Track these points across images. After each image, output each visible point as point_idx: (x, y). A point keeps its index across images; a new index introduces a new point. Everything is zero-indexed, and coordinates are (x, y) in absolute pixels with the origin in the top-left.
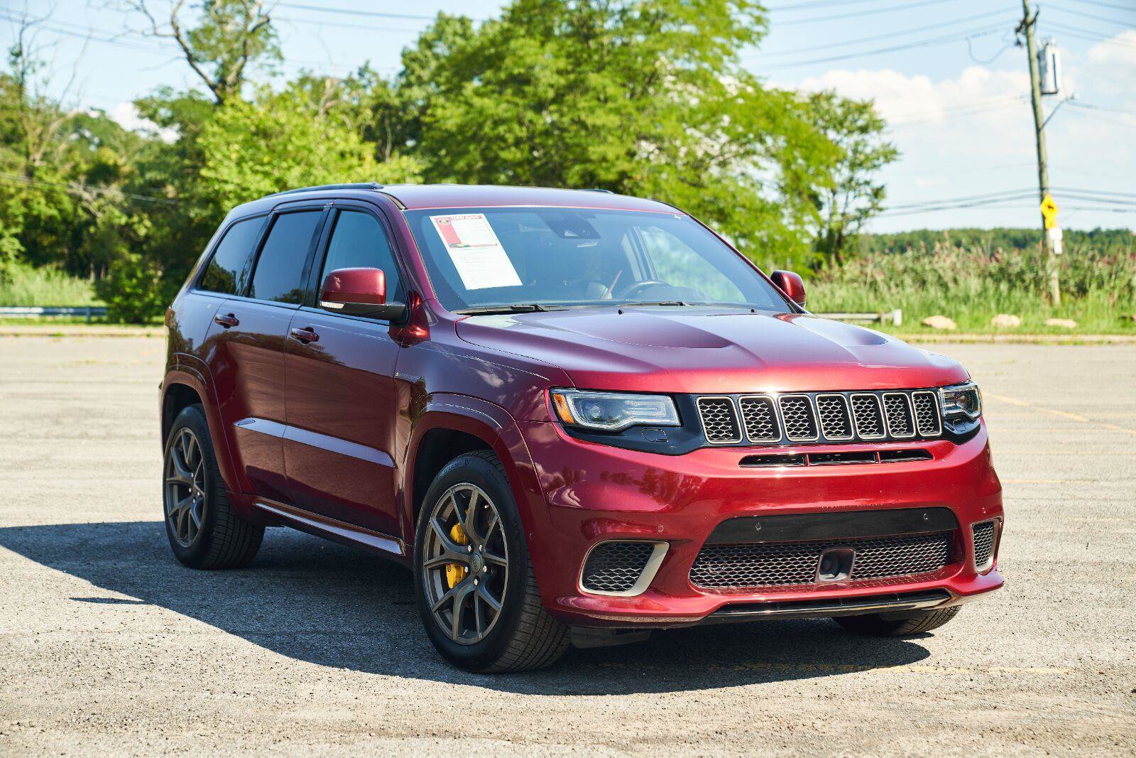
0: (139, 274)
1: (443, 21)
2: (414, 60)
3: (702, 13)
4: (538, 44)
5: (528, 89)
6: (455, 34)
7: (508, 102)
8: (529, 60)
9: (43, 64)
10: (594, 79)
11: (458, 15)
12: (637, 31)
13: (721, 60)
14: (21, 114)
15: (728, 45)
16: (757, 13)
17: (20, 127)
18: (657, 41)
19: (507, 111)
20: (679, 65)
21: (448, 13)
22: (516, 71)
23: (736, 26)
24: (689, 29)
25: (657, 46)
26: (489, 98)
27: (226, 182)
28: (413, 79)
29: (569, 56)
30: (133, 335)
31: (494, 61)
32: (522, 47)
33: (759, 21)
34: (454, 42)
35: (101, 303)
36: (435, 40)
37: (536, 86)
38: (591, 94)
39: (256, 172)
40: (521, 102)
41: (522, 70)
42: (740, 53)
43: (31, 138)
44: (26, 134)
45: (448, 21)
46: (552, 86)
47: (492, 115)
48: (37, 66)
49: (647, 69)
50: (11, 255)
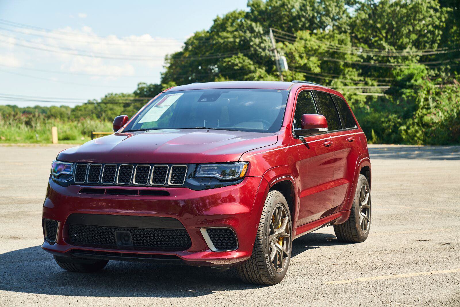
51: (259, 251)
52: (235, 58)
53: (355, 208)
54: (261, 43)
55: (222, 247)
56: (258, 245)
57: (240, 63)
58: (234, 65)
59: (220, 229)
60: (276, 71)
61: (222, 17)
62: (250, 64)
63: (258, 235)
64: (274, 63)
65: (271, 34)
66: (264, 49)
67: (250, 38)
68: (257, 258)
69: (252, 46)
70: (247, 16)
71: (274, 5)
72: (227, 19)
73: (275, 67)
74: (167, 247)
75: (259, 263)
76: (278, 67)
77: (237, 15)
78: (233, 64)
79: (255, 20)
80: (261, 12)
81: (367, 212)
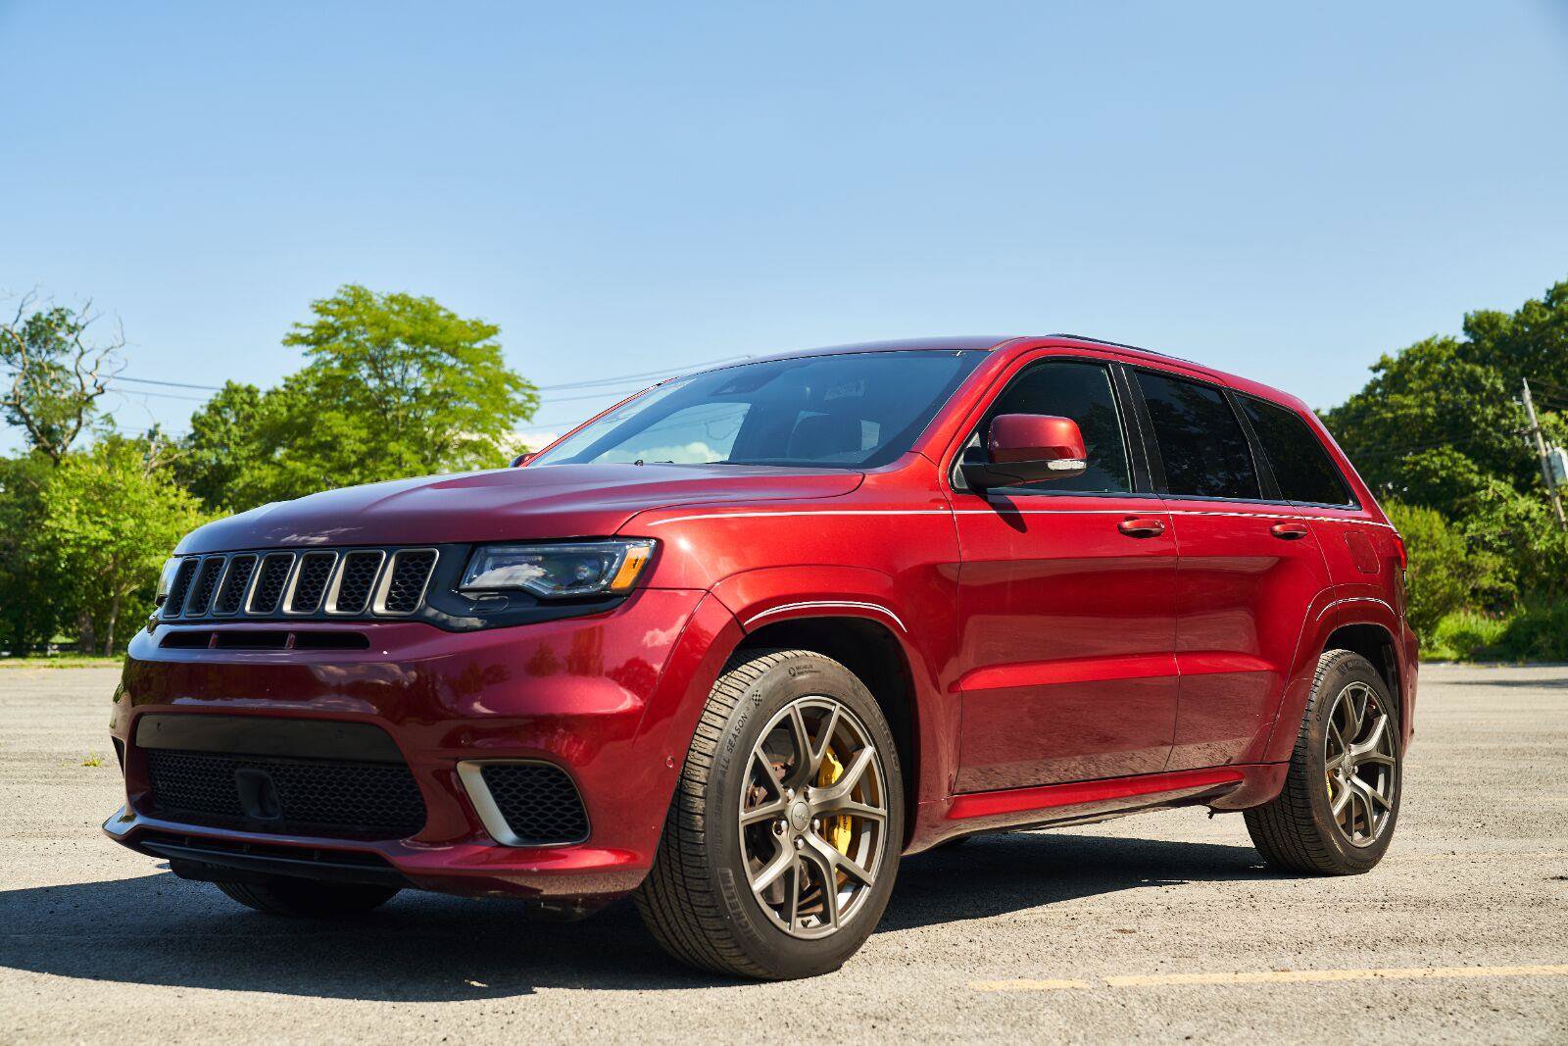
1: (230, 391)
2: (203, 424)
3: (484, 393)
4: (343, 416)
5: (335, 454)
6: (245, 402)
7: (317, 465)
8: (335, 431)
10: (393, 447)
11: (245, 384)
12: (428, 407)
13: (500, 432)
15: (505, 418)
16: (528, 392)
18: (445, 416)
19: (315, 473)
20: (465, 436)
21: (236, 383)
22: (323, 439)
23: (511, 403)
24: (473, 406)
25: (446, 420)
26: (301, 462)
27: (67, 531)
28: (203, 441)
29: (369, 427)
31: (305, 430)
32: (330, 420)
33: (531, 398)
34: (242, 409)
36: (223, 407)
37: (341, 452)
38: (389, 459)
39: (95, 523)
40: (328, 465)
41: (329, 438)
42: (515, 426)
45: (236, 391)
46: (354, 452)
47: (302, 477)
49: (438, 440)
51: (692, 852)
52: (1432, 456)
53: (1309, 760)
54: (1498, 417)
55: (535, 832)
56: (690, 834)
57: (1443, 467)
58: (1427, 472)
59: (525, 768)
60: (1542, 484)
61: (1395, 356)
62: (1471, 471)
63: (688, 798)
64: (1537, 464)
65: (1527, 394)
66: (1508, 434)
67: (1470, 404)
68: (687, 880)
69: (1476, 426)
70: (1463, 352)
71: (1536, 321)
72: (1408, 358)
73: (1538, 476)
74: (369, 825)
75: (696, 898)
76: (1548, 476)
77: (1435, 351)
78: (1426, 469)
79: (1483, 361)
80: (1502, 342)
81: (1381, 778)
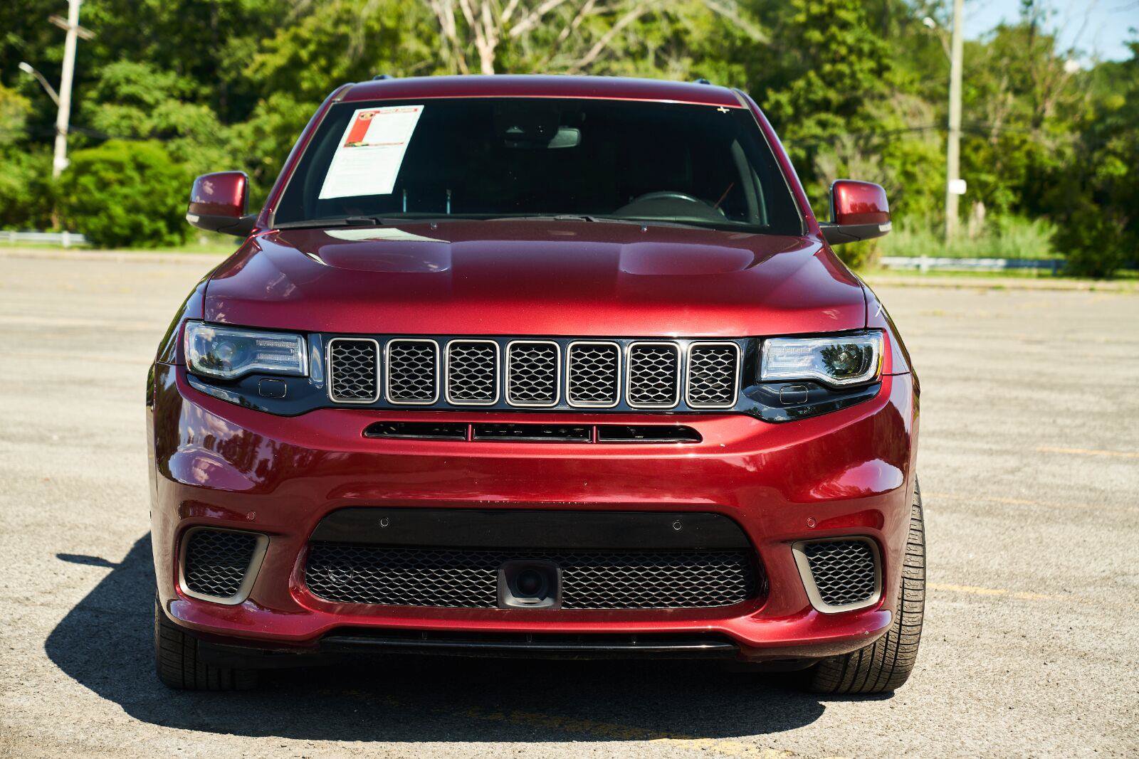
0: (1100, 226)
9: (1055, 12)
14: (1029, 64)
17: (1028, 77)
30: (1075, 289)
35: (1060, 256)
43: (1039, 90)
44: (1034, 84)
48: (1048, 15)
50: (1005, 207)
55: (841, 598)
